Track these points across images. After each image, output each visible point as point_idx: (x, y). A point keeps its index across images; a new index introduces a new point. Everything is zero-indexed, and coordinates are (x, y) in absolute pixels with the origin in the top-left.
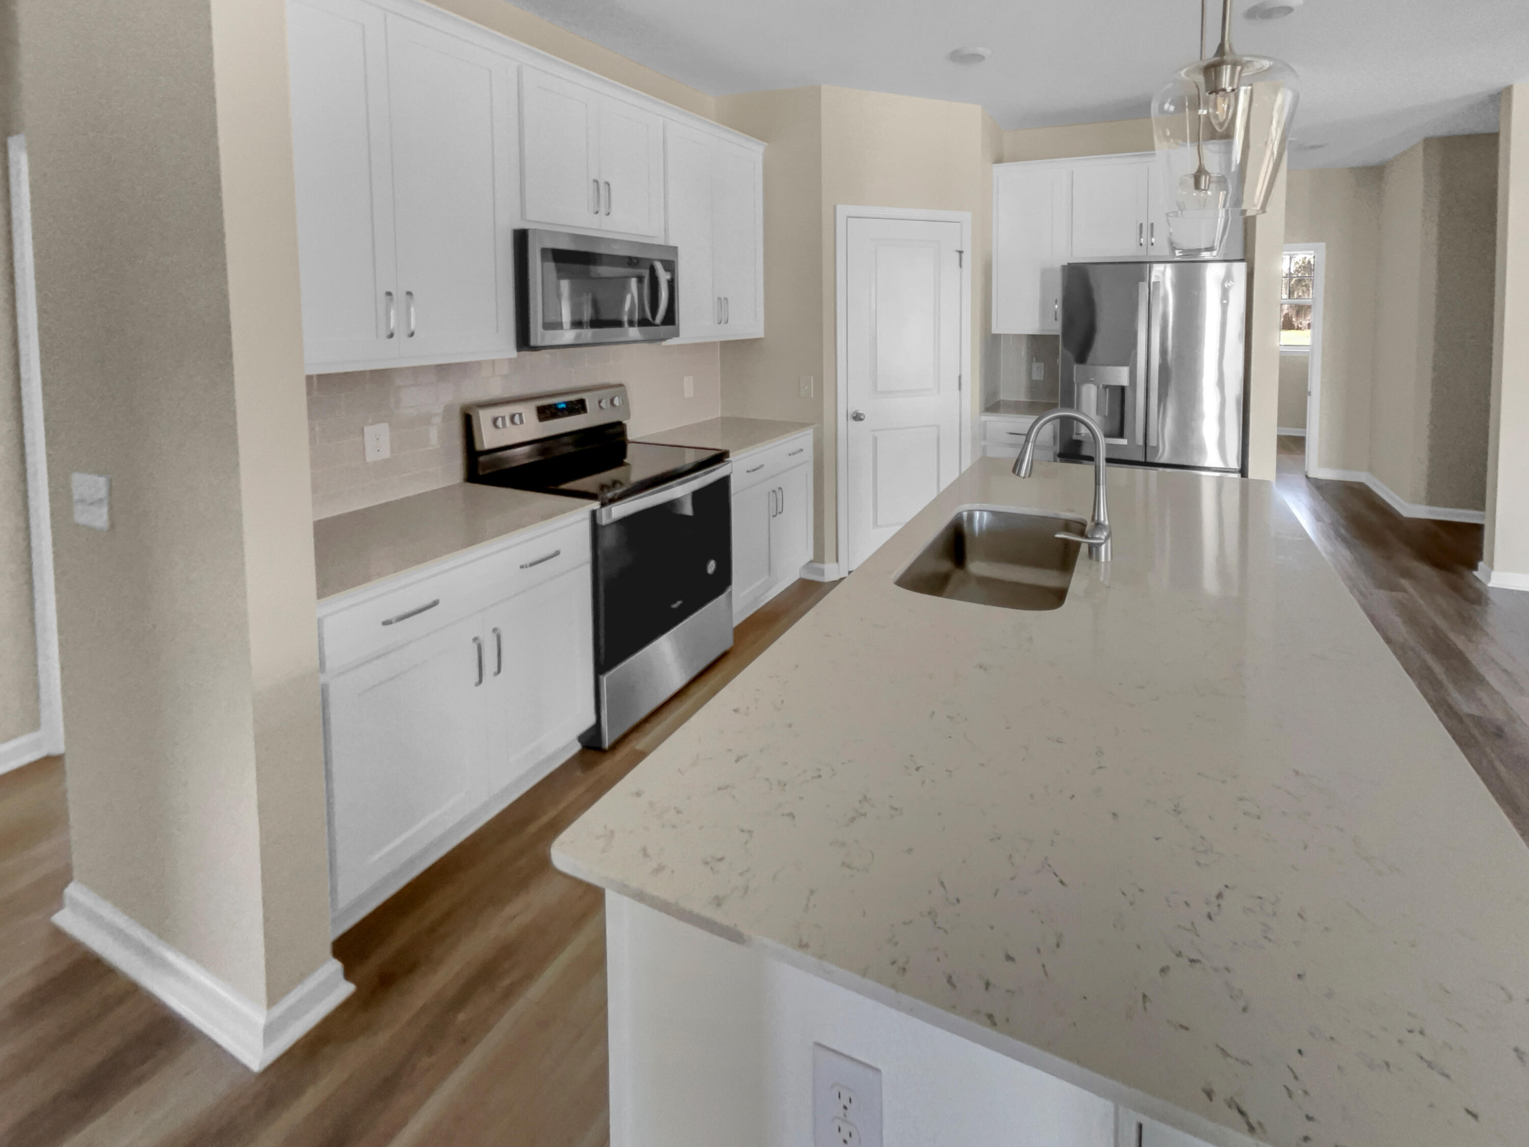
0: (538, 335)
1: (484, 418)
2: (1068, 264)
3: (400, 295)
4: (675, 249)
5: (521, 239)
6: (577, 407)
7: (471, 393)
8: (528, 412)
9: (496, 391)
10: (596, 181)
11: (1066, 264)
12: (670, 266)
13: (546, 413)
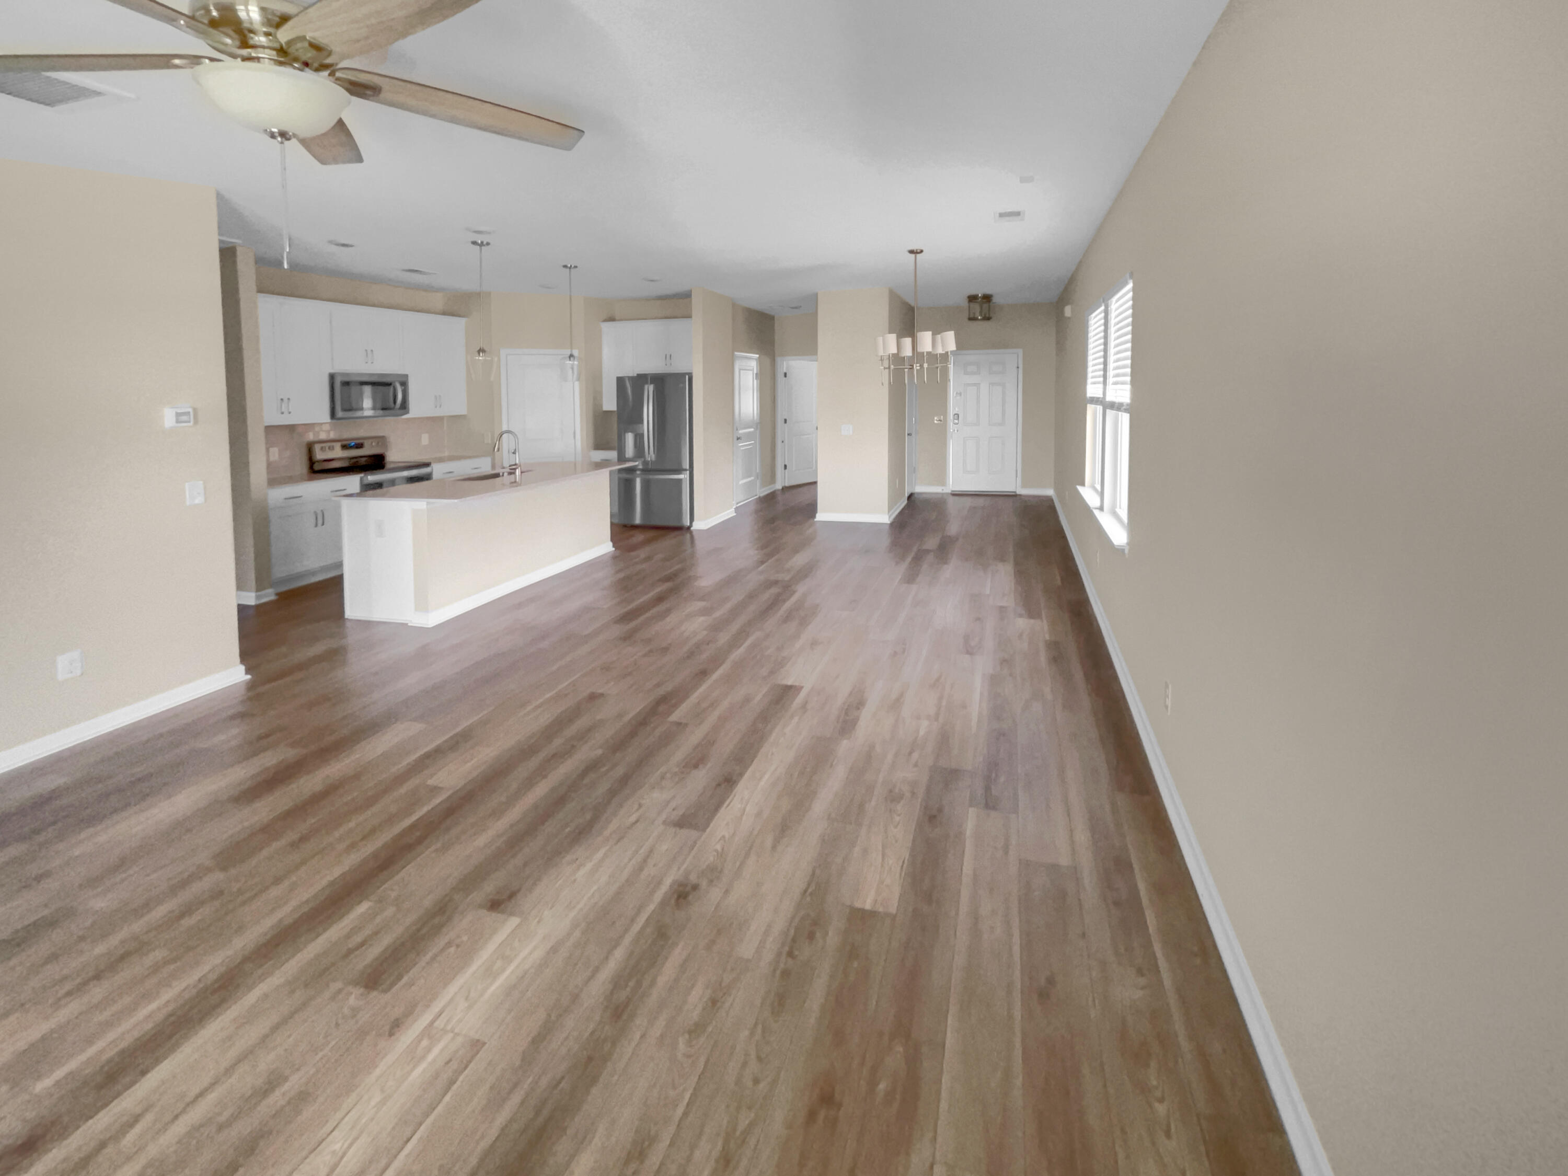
0: (340, 414)
1: (317, 448)
2: (638, 374)
3: (286, 400)
4: (407, 376)
5: (332, 377)
6: (359, 446)
7: (311, 437)
8: (338, 446)
9: (323, 436)
10: (366, 350)
11: (635, 375)
12: (404, 384)
13: (345, 447)
